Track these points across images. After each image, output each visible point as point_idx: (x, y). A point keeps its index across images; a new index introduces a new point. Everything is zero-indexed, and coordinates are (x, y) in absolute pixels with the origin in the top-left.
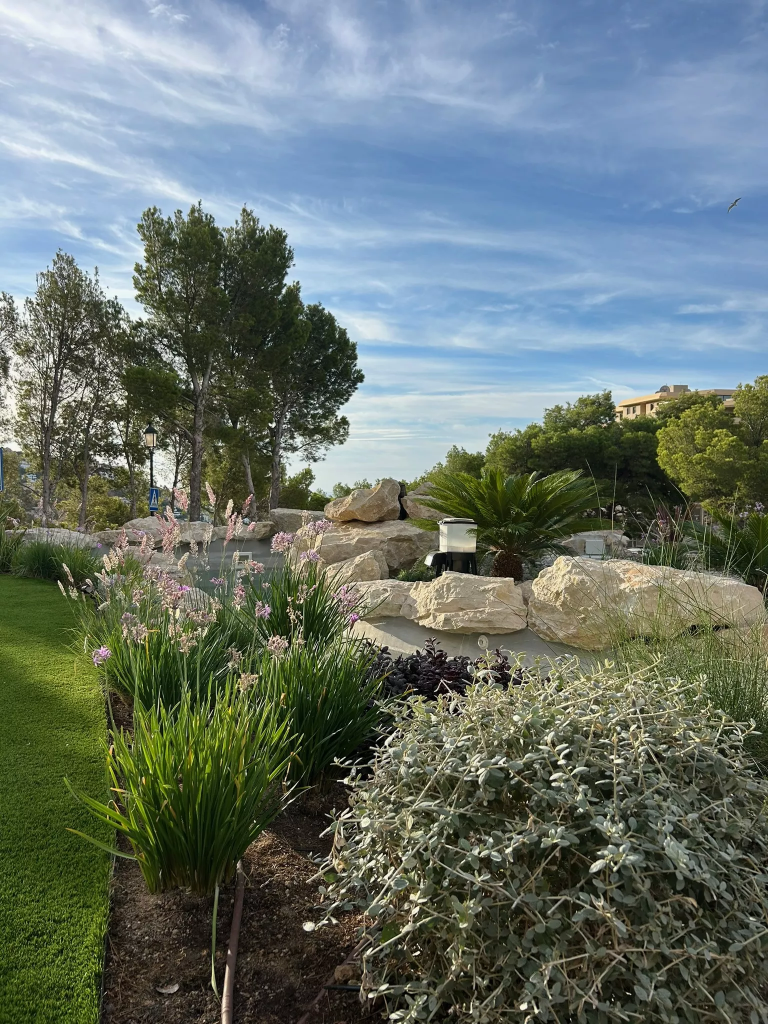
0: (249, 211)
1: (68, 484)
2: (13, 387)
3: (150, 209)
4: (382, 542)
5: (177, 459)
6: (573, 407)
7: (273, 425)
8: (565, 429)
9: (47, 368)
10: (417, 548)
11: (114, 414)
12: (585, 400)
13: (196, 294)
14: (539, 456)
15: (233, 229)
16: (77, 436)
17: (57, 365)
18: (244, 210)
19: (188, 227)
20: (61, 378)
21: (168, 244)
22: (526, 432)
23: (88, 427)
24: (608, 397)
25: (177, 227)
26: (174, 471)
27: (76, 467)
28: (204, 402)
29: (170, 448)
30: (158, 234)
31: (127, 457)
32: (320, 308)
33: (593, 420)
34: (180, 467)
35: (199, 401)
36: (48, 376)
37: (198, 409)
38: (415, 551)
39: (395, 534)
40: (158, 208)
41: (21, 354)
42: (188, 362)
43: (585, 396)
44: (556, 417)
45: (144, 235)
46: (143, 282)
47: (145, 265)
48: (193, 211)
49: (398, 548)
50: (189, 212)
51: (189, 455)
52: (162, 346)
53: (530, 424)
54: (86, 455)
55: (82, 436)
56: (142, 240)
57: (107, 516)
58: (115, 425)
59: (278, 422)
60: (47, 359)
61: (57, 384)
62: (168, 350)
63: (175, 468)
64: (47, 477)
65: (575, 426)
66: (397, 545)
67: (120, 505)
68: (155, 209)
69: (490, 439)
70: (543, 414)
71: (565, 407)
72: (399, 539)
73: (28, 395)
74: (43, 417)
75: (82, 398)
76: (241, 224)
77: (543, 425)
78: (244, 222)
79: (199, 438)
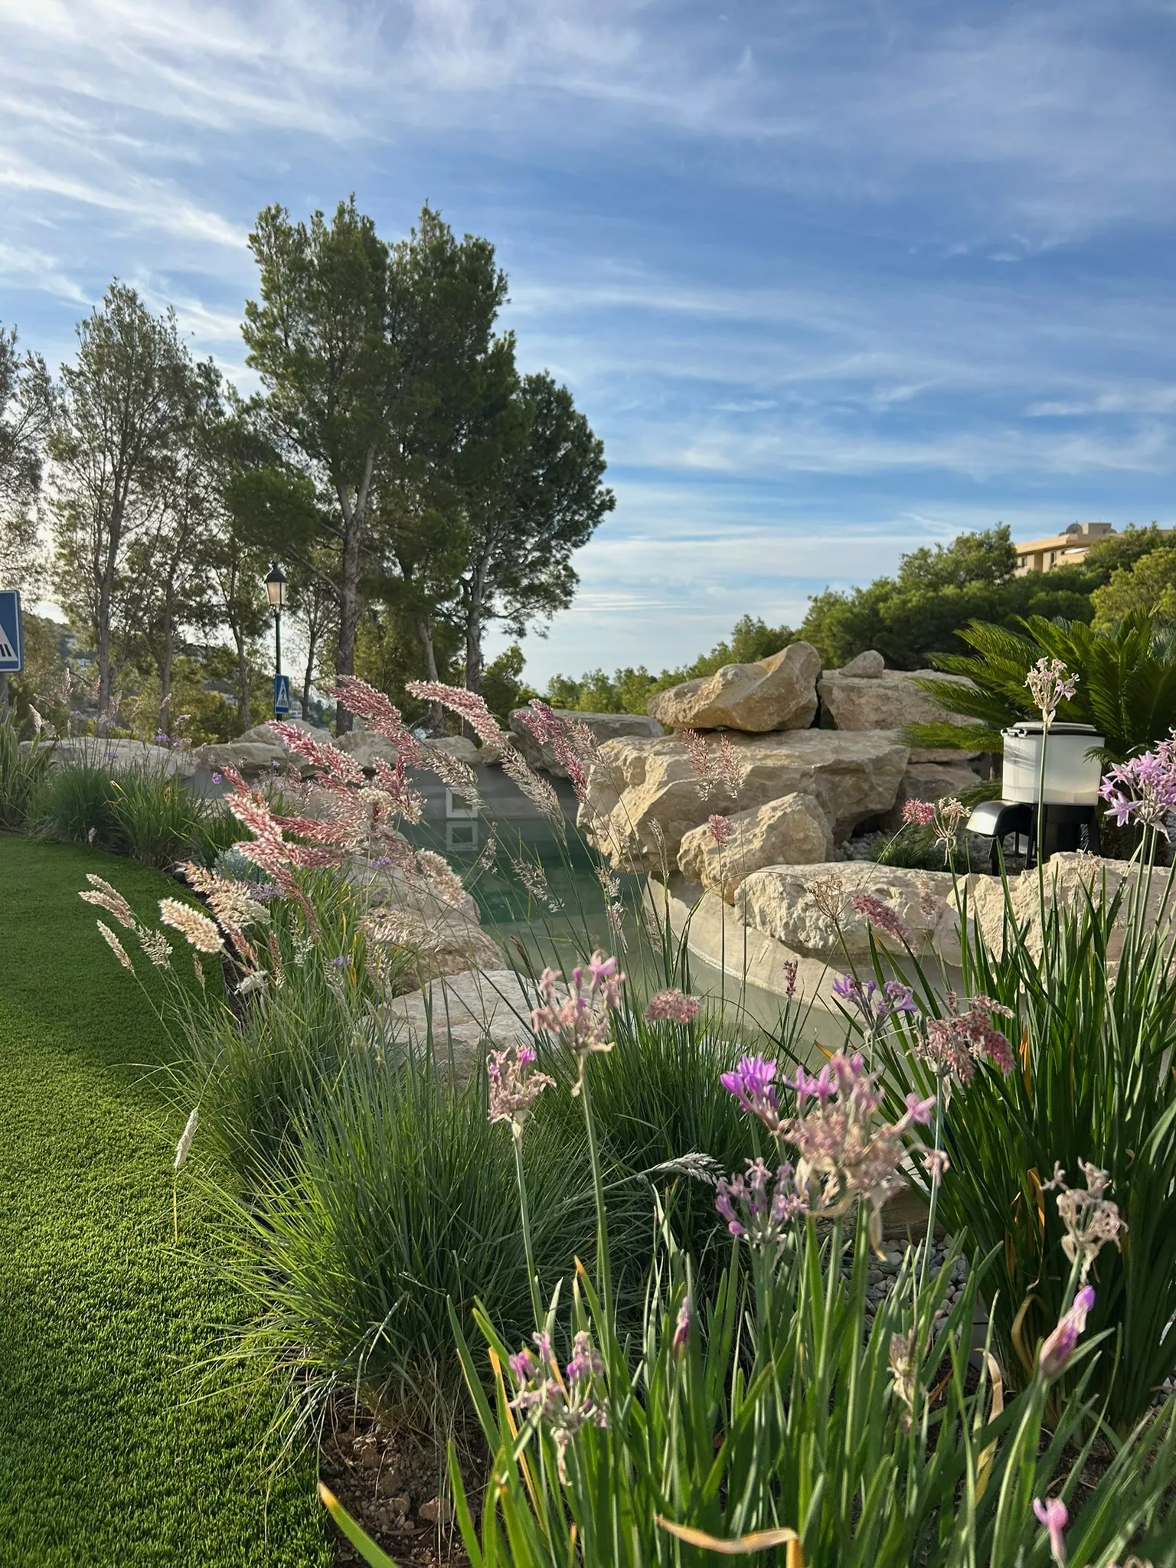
0: (433, 212)
1: (140, 668)
2: (48, 512)
3: (269, 209)
4: (805, 774)
5: (312, 632)
6: (945, 551)
7: (468, 576)
8: (934, 586)
9: (102, 480)
10: (872, 788)
11: (212, 554)
12: (968, 540)
13: (344, 353)
14: (890, 630)
15: (405, 245)
16: (152, 593)
17: (118, 474)
18: (426, 212)
19: (333, 239)
20: (125, 495)
21: (299, 267)
22: (869, 592)
23: (171, 577)
24: (1004, 535)
25: (314, 240)
26: (307, 651)
27: (152, 641)
28: (358, 534)
29: (301, 614)
30: (281, 251)
31: (232, 626)
32: (548, 380)
33: (982, 572)
34: (317, 645)
35: (351, 533)
36: (104, 493)
37: (349, 546)
38: (866, 795)
39: (830, 759)
40: (282, 206)
41: (59, 458)
42: (333, 468)
43: (967, 534)
44: (920, 567)
45: (260, 252)
46: (258, 335)
47: (262, 305)
48: (341, 212)
49: (834, 787)
50: (335, 214)
51: (331, 625)
52: (291, 442)
53: (877, 578)
54: (168, 622)
55: (160, 592)
56: (257, 261)
57: (202, 721)
58: (213, 574)
59: (477, 572)
60: (102, 466)
61: (119, 506)
62: (299, 448)
63: (308, 646)
64: (104, 658)
65: (950, 582)
66: (832, 783)
67: (222, 705)
68: (278, 210)
69: (811, 604)
70: (899, 563)
71: (935, 551)
72: (835, 770)
73: (72, 525)
74: (97, 559)
75: (159, 529)
76: (420, 236)
77: (897, 580)
78: (425, 232)
79: (351, 595)
